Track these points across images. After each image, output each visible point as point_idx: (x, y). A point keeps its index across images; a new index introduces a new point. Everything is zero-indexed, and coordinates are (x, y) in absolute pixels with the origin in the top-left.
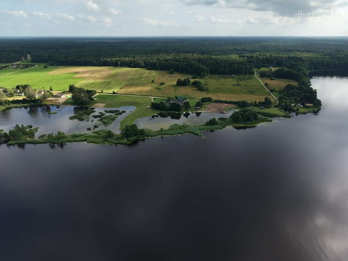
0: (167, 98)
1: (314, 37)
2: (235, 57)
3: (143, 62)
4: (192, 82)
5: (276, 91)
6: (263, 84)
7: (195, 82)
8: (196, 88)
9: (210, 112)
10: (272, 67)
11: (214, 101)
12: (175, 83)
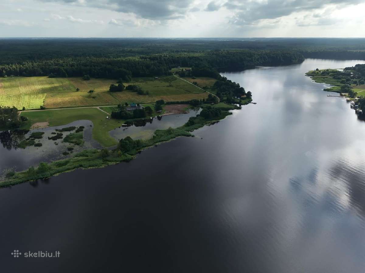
0: (117, 106)
1: (177, 39)
2: (137, 58)
3: (41, 69)
4: (126, 87)
5: (208, 88)
6: (191, 84)
7: (130, 86)
8: (135, 93)
9: (173, 113)
10: (180, 67)
11: (167, 103)
12: (108, 89)
